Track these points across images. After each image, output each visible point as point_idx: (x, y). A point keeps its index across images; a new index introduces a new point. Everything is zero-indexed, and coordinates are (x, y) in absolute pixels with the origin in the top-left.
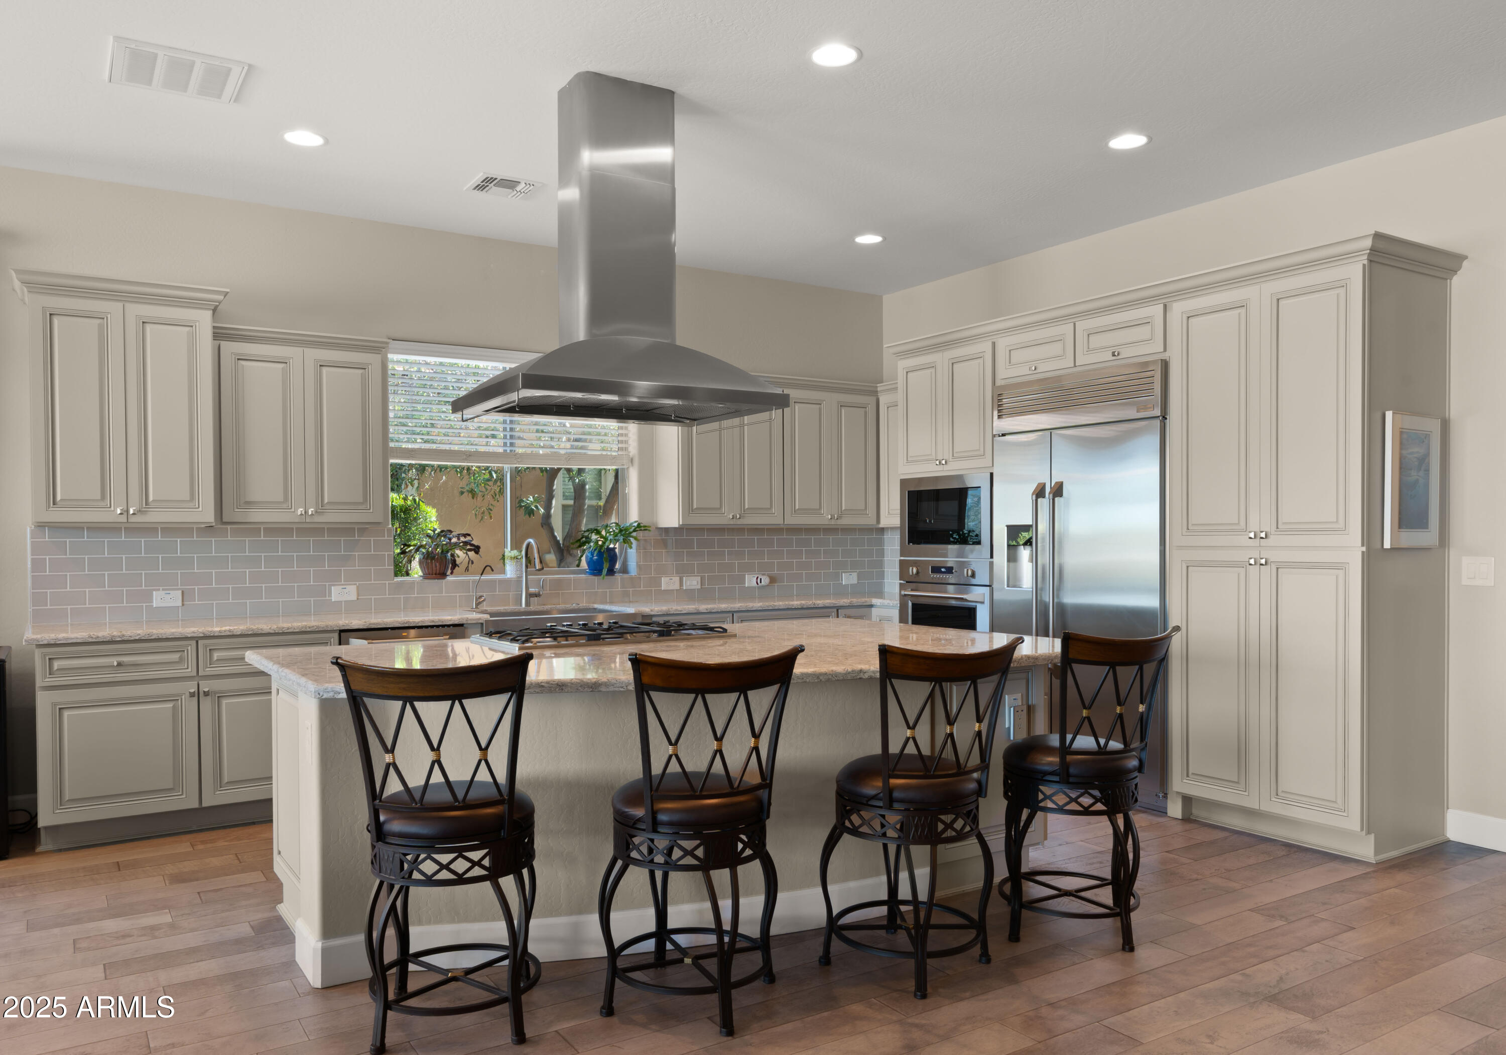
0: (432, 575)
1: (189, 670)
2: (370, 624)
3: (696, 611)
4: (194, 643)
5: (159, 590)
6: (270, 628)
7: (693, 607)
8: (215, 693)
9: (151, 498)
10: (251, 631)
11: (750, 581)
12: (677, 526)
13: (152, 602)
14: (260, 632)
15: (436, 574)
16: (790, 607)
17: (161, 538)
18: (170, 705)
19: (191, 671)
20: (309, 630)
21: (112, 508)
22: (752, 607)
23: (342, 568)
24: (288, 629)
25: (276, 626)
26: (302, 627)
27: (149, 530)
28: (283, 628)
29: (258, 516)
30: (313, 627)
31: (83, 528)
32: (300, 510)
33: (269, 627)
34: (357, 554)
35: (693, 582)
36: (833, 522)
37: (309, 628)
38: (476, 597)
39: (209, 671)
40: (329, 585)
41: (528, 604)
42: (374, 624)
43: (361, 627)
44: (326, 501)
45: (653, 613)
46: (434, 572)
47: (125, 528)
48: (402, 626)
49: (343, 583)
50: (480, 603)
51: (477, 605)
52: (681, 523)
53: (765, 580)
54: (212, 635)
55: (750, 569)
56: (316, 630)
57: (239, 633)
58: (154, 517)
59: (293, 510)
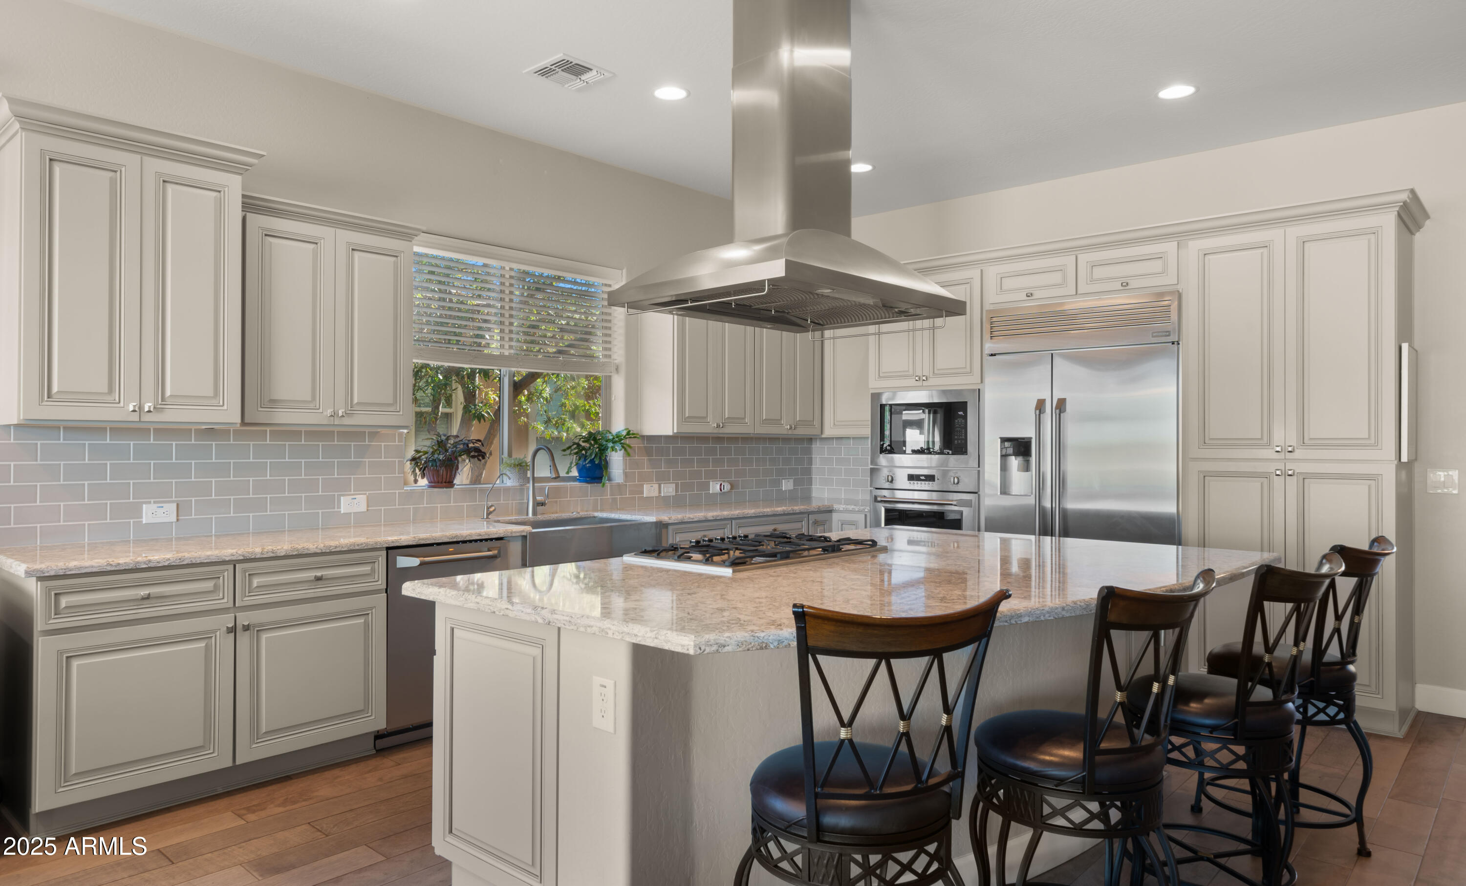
0: (442, 483)
1: (225, 600)
2: (420, 539)
3: (704, 519)
4: (231, 567)
5: (150, 503)
6: (317, 548)
7: (702, 514)
8: (254, 626)
9: (168, 393)
10: (297, 551)
11: (715, 487)
12: (671, 433)
13: (142, 517)
14: (306, 552)
15: (445, 483)
16: (775, 513)
17: (154, 440)
18: (202, 644)
19: (227, 602)
20: (357, 548)
21: (122, 404)
22: (748, 514)
23: (352, 477)
24: (336, 547)
25: (322, 545)
26: (351, 545)
27: (167, 431)
28: (331, 546)
29: (284, 417)
30: (362, 544)
31: (59, 428)
32: (329, 412)
33: (316, 546)
34: (367, 460)
35: (669, 490)
36: (790, 432)
37: (358, 545)
38: (487, 507)
39: (249, 601)
40: (338, 495)
41: (535, 513)
42: (423, 539)
43: (411, 543)
44: (356, 401)
45: (670, 521)
46: (444, 480)
47: (111, 429)
48: (451, 540)
49: (352, 493)
50: (491, 513)
51: (489, 514)
52: (675, 431)
53: (727, 487)
54: (252, 557)
55: (713, 476)
56: (365, 548)
57: (282, 554)
58: (172, 416)
59: (321, 410)
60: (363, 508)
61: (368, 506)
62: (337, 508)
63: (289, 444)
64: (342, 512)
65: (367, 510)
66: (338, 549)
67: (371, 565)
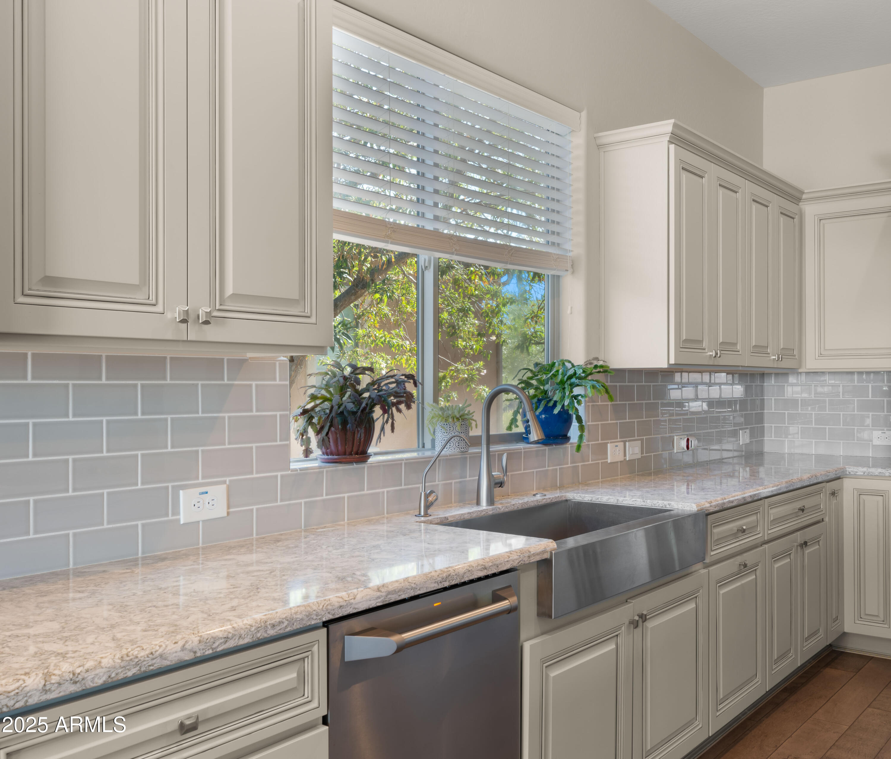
0: (351, 454)
3: (742, 501)
6: (183, 649)
11: (679, 444)
12: (665, 365)
16: (803, 484)
20: (272, 632)
23: (200, 449)
24: (227, 639)
25: (196, 639)
26: (258, 629)
28: (215, 639)
30: (281, 622)
32: (176, 313)
33: (181, 643)
34: (226, 415)
35: (634, 450)
37: (273, 626)
38: (425, 494)
40: (173, 487)
41: (491, 501)
42: (394, 592)
43: (373, 604)
44: (229, 290)
45: (711, 509)
48: (440, 586)
49: (200, 481)
50: (432, 504)
51: (428, 506)
52: (672, 361)
56: (288, 629)
59: (159, 308)
60: (220, 511)
61: (229, 507)
62: (173, 514)
63: (74, 385)
64: (182, 522)
65: (228, 513)
66: (231, 644)
67: (296, 667)
